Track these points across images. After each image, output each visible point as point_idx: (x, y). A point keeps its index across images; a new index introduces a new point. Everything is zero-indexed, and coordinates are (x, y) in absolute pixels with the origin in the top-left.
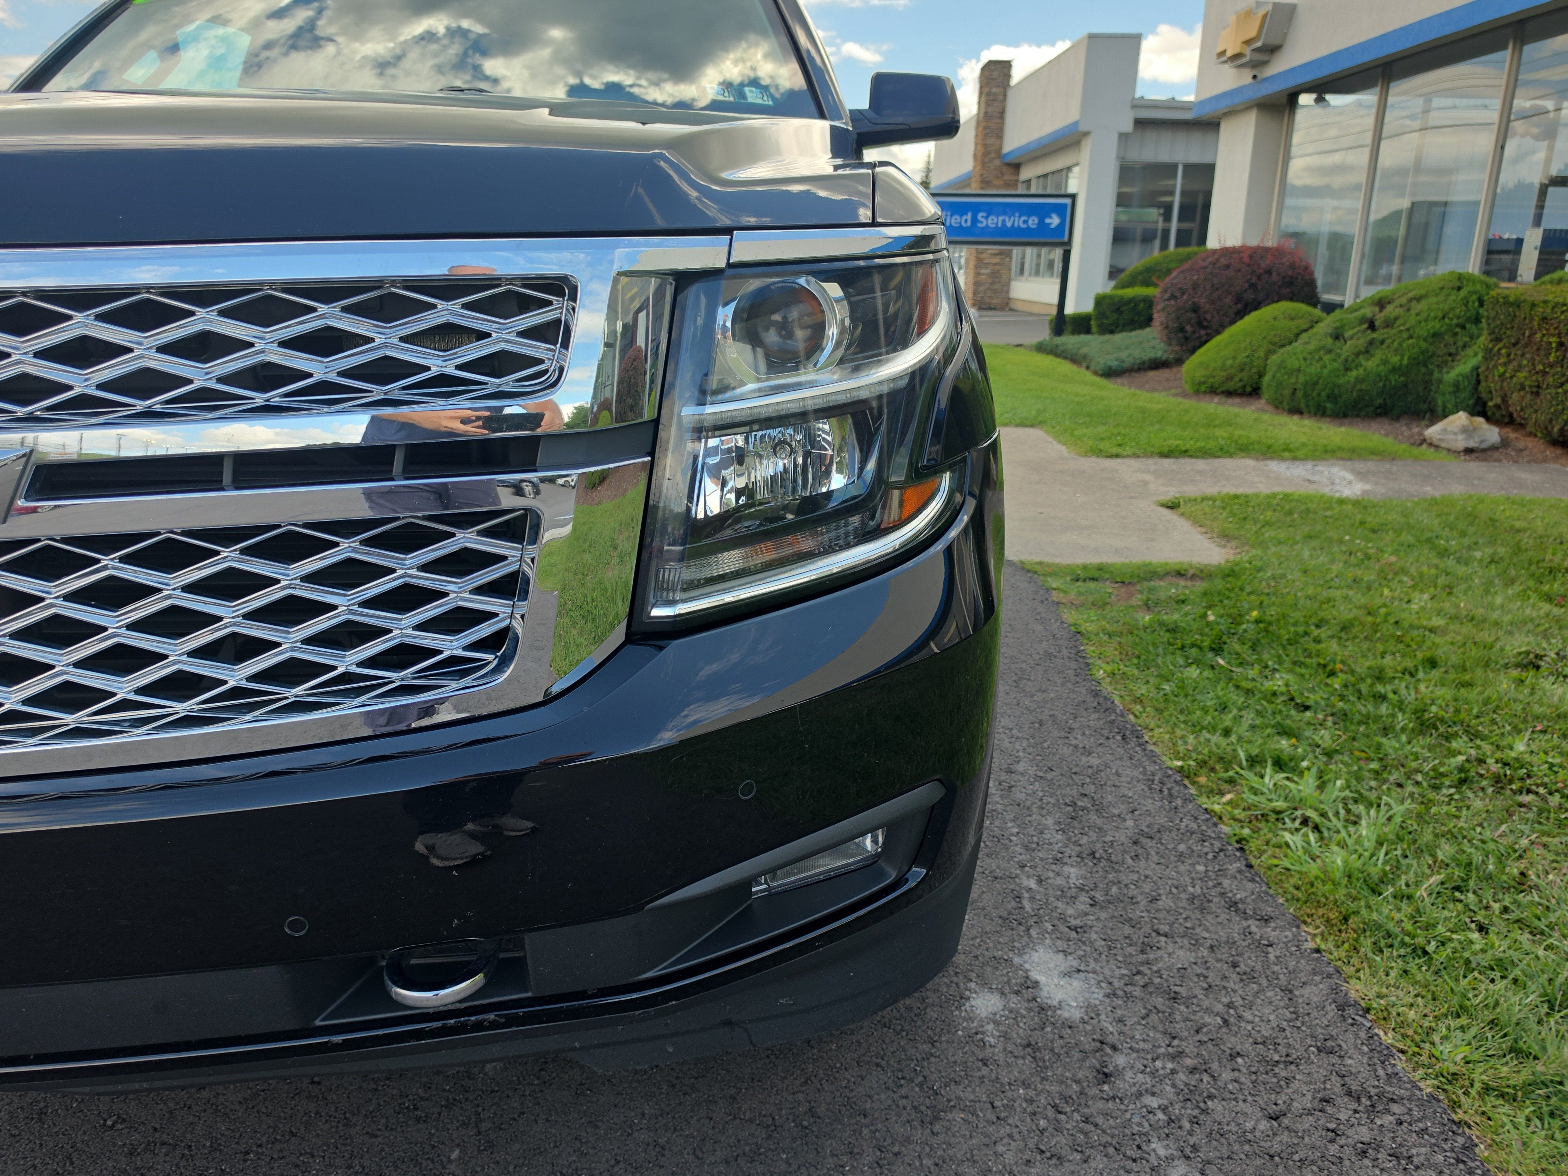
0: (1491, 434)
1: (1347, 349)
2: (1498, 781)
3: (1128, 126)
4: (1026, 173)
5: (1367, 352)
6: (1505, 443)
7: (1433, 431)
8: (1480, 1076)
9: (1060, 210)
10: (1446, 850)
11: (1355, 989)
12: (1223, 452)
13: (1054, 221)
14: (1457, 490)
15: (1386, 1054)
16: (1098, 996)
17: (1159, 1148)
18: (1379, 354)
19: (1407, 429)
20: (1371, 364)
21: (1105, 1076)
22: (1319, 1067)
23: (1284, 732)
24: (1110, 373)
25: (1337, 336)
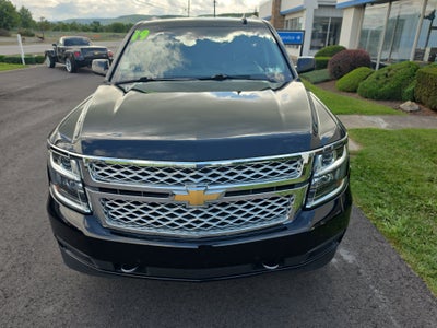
0: (416, 107)
1: (380, 82)
2: (426, 210)
3: (317, 7)
4: (287, 18)
5: (385, 83)
6: (420, 109)
7: (402, 106)
8: (427, 273)
9: (300, 35)
10: (416, 227)
11: (402, 256)
12: (350, 113)
13: (299, 38)
14: (409, 126)
15: (409, 269)
16: (354, 259)
17: (372, 287)
18: (388, 84)
19: (395, 104)
20: (386, 87)
21: (359, 274)
22: (397, 272)
23: (380, 198)
24: (315, 83)
25: (378, 78)
